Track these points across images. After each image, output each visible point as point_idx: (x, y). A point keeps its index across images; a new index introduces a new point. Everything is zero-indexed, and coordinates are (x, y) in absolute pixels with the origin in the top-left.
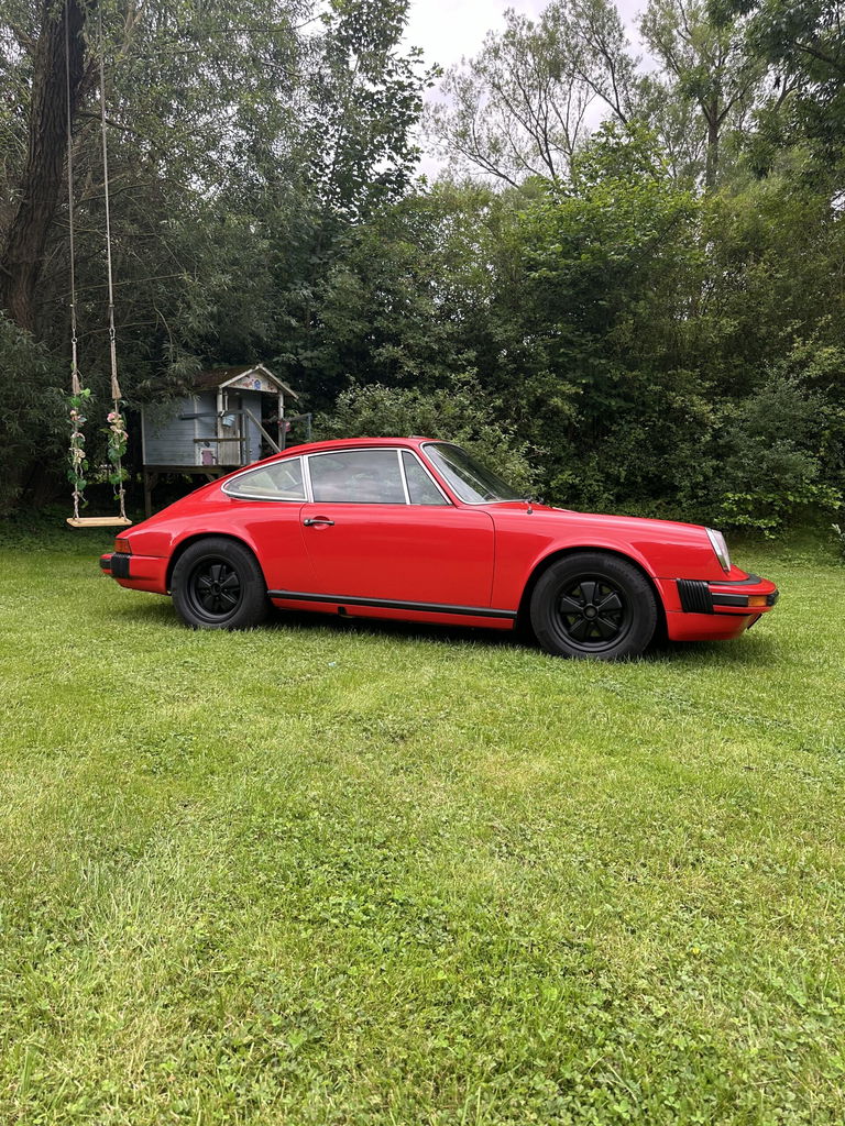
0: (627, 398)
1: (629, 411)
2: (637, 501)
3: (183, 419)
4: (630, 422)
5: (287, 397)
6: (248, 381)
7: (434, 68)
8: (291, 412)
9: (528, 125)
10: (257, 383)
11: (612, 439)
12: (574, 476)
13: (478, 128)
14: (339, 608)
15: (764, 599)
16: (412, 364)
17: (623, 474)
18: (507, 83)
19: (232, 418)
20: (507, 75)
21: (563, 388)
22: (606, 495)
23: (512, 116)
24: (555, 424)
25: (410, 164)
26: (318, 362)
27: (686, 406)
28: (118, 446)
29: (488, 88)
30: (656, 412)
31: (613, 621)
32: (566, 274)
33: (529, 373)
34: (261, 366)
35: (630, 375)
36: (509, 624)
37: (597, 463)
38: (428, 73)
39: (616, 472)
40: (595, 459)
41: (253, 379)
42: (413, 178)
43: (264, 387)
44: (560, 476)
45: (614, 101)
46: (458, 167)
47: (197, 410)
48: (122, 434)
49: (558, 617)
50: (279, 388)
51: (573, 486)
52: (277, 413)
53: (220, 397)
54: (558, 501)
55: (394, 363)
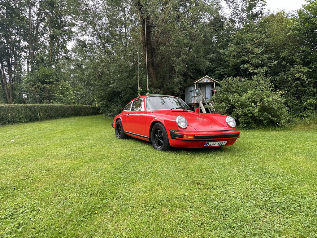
3: (190, 92)
5: (216, 83)
6: (204, 80)
10: (207, 81)
12: (314, 101)
14: (130, 135)
15: (193, 136)
19: (198, 90)
26: (226, 72)
34: (207, 76)
36: (148, 140)
41: (206, 79)
43: (209, 81)
47: (192, 89)
49: (155, 139)
50: (214, 81)
53: (196, 86)
54: (310, 109)
55: (247, 69)
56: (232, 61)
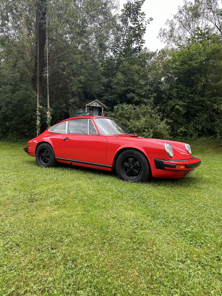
0: (202, 106)
1: (203, 110)
2: (205, 136)
3: (79, 114)
4: (203, 113)
5: (104, 108)
6: (94, 104)
7: (150, 19)
8: (105, 112)
9: (189, 31)
10: (96, 104)
11: (197, 118)
12: (185, 129)
13: (175, 34)
14: (71, 163)
15: (184, 166)
16: (137, 98)
17: (200, 128)
18: (184, 20)
19: (89, 113)
20: (184, 18)
21: (180, 103)
22: (195, 134)
23: (186, 30)
24: (180, 114)
25: (142, 44)
26: (113, 99)
27: (218, 108)
28: (49, 120)
29: (178, 22)
30: (211, 110)
31: (138, 170)
32: (181, 71)
33: (171, 99)
34: (97, 100)
35: (201, 99)
36: (110, 169)
37: (193, 125)
38: (148, 20)
39: (198, 128)
40: (192, 123)
41: (95, 103)
42: (143, 48)
43: (98, 105)
44: (180, 129)
45: (214, 22)
46: (169, 45)
47: (81, 112)
48: (50, 117)
49: (123, 168)
50: (102, 106)
51: (185, 132)
52: (102, 112)
53: (86, 108)
54: (180, 136)
55: (133, 98)
56: (121, 89)
